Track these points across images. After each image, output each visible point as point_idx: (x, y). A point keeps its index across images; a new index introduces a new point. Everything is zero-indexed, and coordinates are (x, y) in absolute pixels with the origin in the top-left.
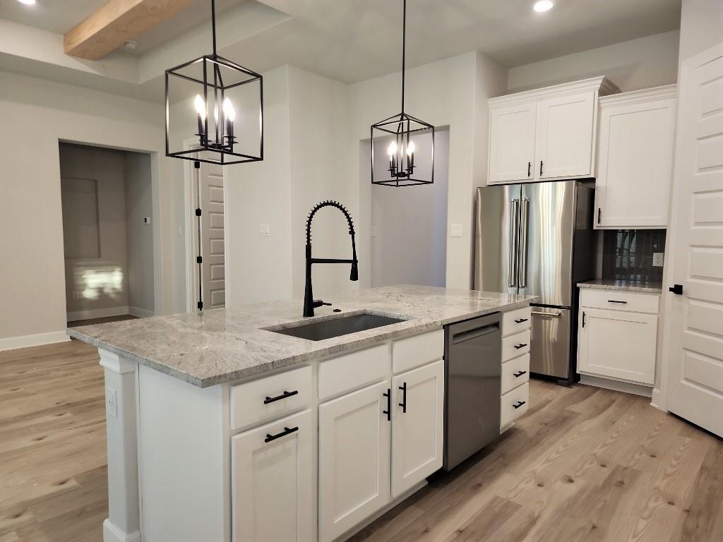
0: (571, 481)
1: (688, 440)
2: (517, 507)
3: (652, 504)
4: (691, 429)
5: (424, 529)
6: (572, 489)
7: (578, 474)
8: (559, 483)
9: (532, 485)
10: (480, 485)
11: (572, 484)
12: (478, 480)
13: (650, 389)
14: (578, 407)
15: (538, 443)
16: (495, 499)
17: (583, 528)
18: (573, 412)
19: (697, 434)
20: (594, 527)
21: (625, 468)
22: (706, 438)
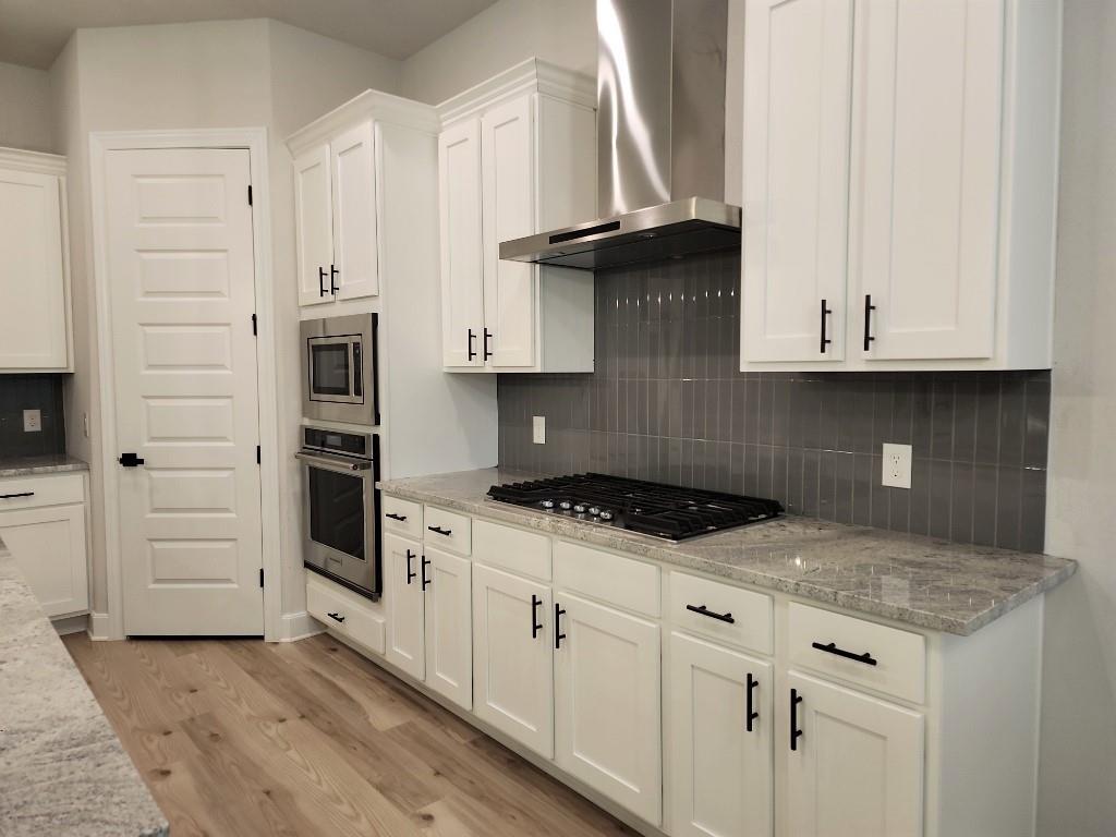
0: (166, 773)
1: (194, 656)
3: (272, 733)
4: (178, 643)
6: (183, 779)
11: (172, 776)
13: (83, 618)
17: (261, 804)
19: (194, 646)
20: (268, 793)
21: (192, 719)
22: (205, 644)
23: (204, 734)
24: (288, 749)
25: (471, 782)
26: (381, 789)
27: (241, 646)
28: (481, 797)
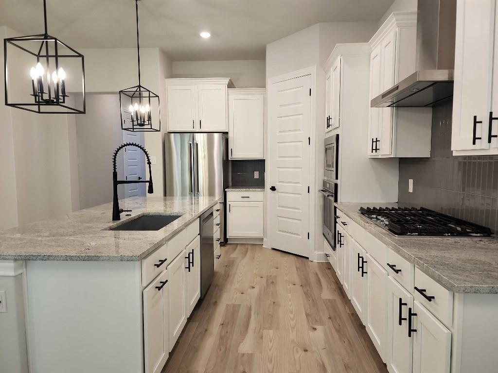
0: (253, 288)
1: (285, 258)
2: (239, 305)
3: (289, 287)
4: (284, 253)
5: (204, 330)
6: (256, 291)
7: (255, 283)
8: (249, 290)
9: (239, 294)
10: (216, 302)
11: (254, 289)
12: (214, 300)
13: (262, 239)
14: (234, 255)
15: (228, 276)
16: (227, 306)
17: (270, 305)
18: (234, 258)
19: (287, 255)
20: (274, 303)
21: (271, 276)
22: (291, 256)
23: (271, 281)
24: (290, 293)
25: (339, 325)
26: (307, 315)
27: (301, 259)
28: (338, 331)
